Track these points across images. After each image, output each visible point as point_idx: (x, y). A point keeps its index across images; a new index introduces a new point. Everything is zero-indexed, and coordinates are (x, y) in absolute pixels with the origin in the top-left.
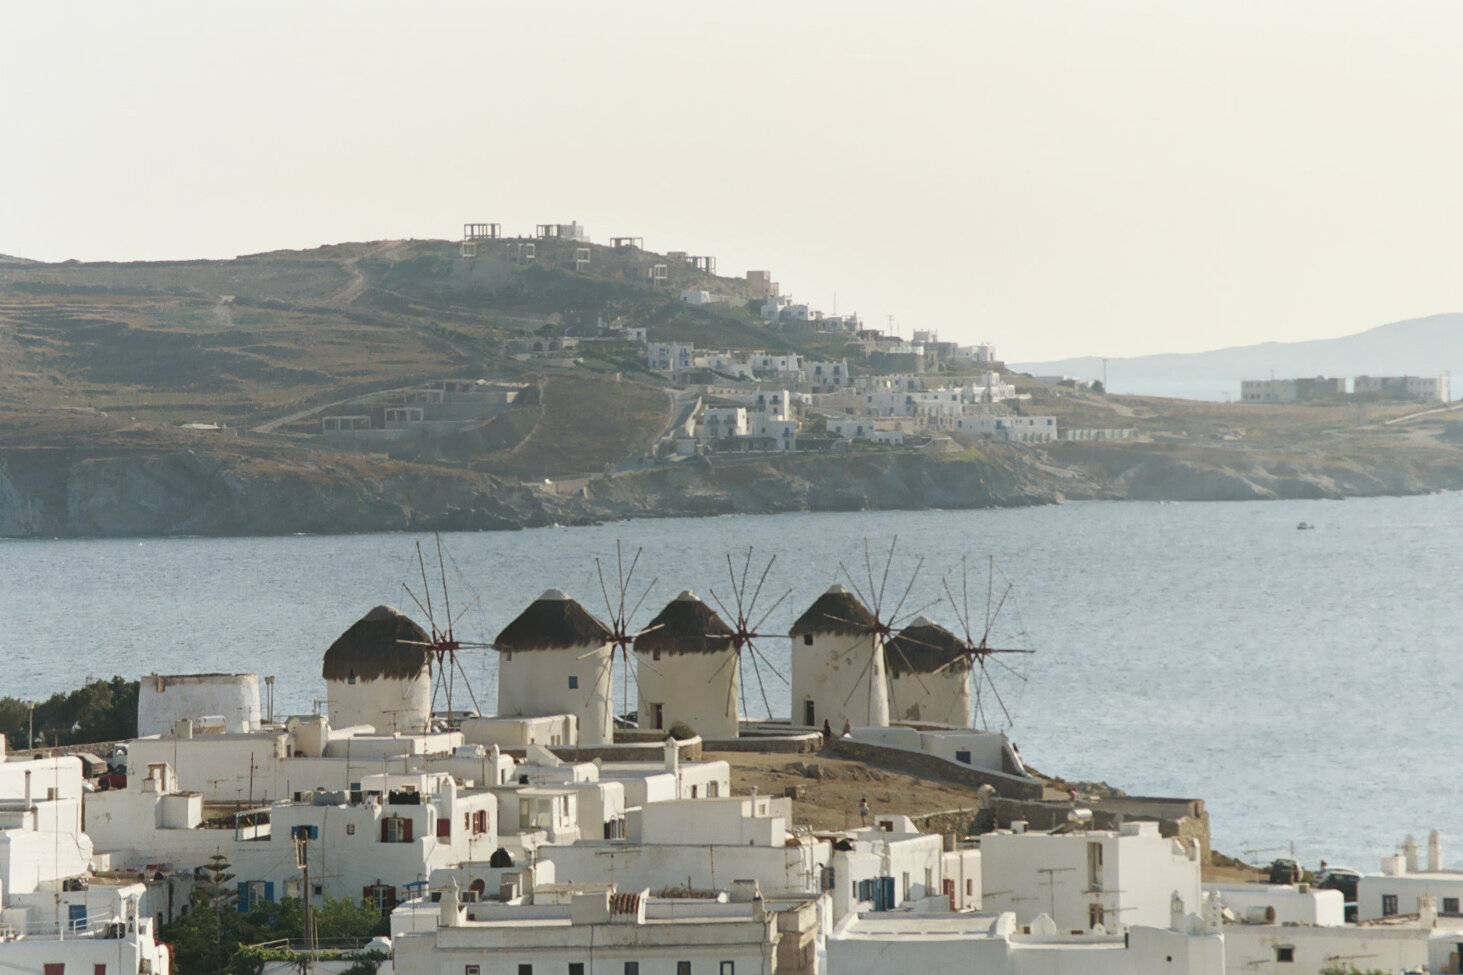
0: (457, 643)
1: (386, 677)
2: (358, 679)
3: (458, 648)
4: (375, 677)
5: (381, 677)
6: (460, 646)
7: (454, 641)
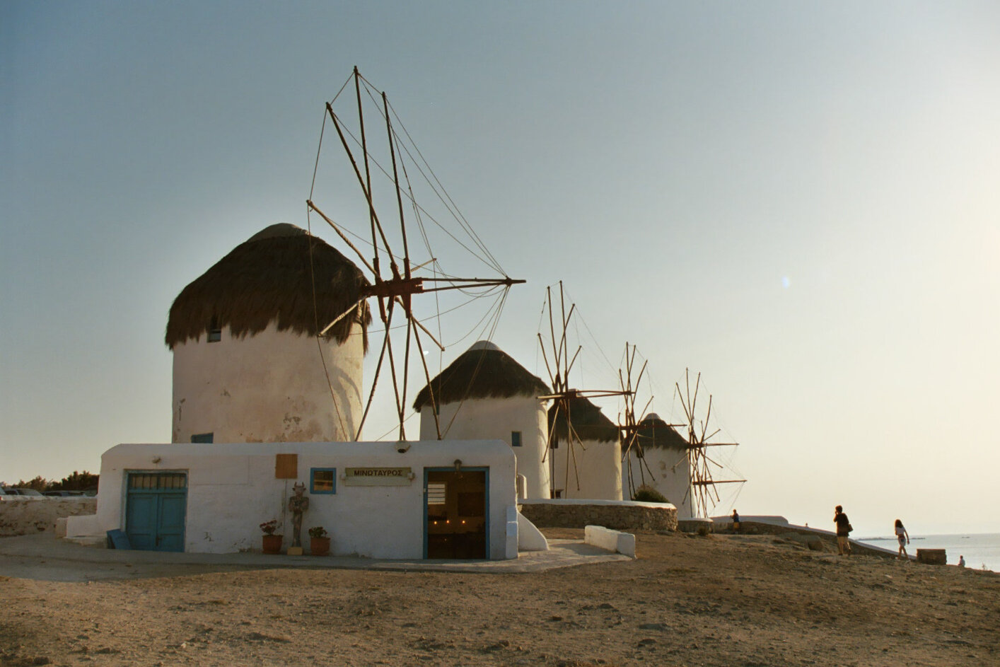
0: (419, 280)
1: (282, 327)
2: (226, 331)
3: (420, 290)
4: (261, 327)
5: (272, 327)
6: (425, 285)
7: (413, 275)
